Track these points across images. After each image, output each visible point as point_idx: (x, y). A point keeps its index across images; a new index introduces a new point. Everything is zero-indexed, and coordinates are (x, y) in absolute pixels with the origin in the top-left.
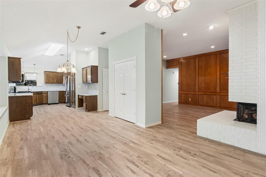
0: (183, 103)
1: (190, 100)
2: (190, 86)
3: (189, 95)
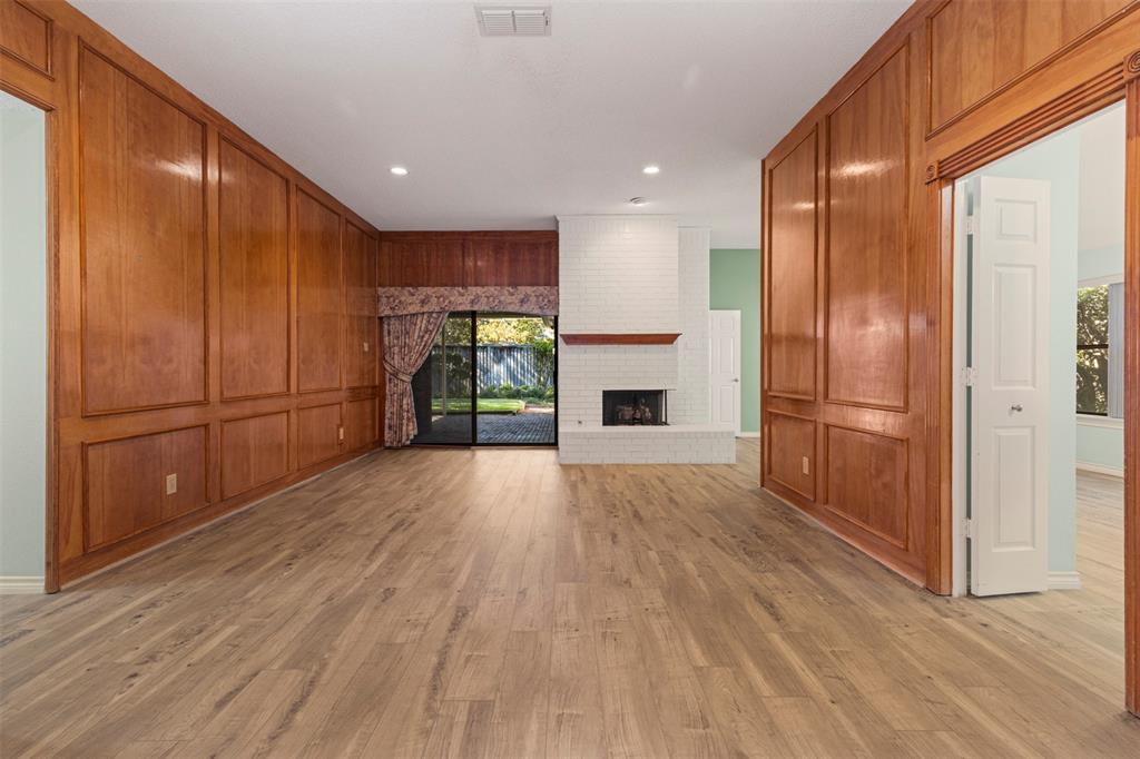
0: (109, 548)
1: (171, 484)
2: (170, 361)
3: (164, 439)
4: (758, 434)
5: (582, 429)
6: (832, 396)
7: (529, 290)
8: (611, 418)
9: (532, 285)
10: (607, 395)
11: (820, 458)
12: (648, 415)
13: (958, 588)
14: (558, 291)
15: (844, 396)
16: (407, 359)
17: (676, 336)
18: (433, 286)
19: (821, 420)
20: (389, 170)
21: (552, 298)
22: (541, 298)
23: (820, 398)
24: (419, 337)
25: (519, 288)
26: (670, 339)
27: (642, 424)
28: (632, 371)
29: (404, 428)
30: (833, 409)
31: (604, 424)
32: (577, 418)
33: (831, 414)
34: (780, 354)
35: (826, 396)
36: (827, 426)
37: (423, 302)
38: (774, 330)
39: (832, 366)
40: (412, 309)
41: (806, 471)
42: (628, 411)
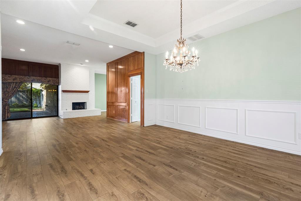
4: (106, 111)
5: (67, 111)
6: (118, 101)
7: (50, 79)
8: (74, 108)
9: (51, 78)
10: (73, 103)
11: (116, 111)
12: (82, 107)
13: (131, 122)
14: (59, 80)
15: (119, 101)
16: (7, 95)
17: (89, 91)
18: (18, 75)
19: (116, 105)
20: (19, 50)
21: (57, 81)
22: (54, 81)
23: (116, 102)
24: (12, 89)
25: (47, 78)
26: (87, 92)
27: (81, 109)
28: (79, 98)
29: (6, 115)
30: (118, 103)
31: (72, 110)
32: (66, 109)
33: (118, 104)
34: (110, 95)
35: (117, 102)
36: (117, 106)
37: (14, 80)
38: (109, 91)
39: (118, 97)
40: (9, 81)
41: (114, 113)
42: (78, 107)
